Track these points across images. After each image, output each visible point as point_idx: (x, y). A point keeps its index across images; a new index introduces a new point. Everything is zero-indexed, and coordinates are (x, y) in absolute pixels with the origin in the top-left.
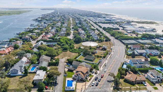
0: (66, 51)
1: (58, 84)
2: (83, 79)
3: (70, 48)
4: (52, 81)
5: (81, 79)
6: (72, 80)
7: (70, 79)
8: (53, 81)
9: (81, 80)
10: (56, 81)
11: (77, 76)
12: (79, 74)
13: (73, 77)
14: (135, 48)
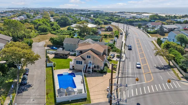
0: (46, 33)
1: (30, 86)
2: (98, 67)
3: (52, 29)
4: (11, 81)
5: (95, 67)
6: (70, 72)
7: (66, 72)
8: (16, 80)
9: (95, 71)
10: (24, 79)
11: (83, 62)
12: (89, 57)
13: (71, 67)
14: (155, 26)
